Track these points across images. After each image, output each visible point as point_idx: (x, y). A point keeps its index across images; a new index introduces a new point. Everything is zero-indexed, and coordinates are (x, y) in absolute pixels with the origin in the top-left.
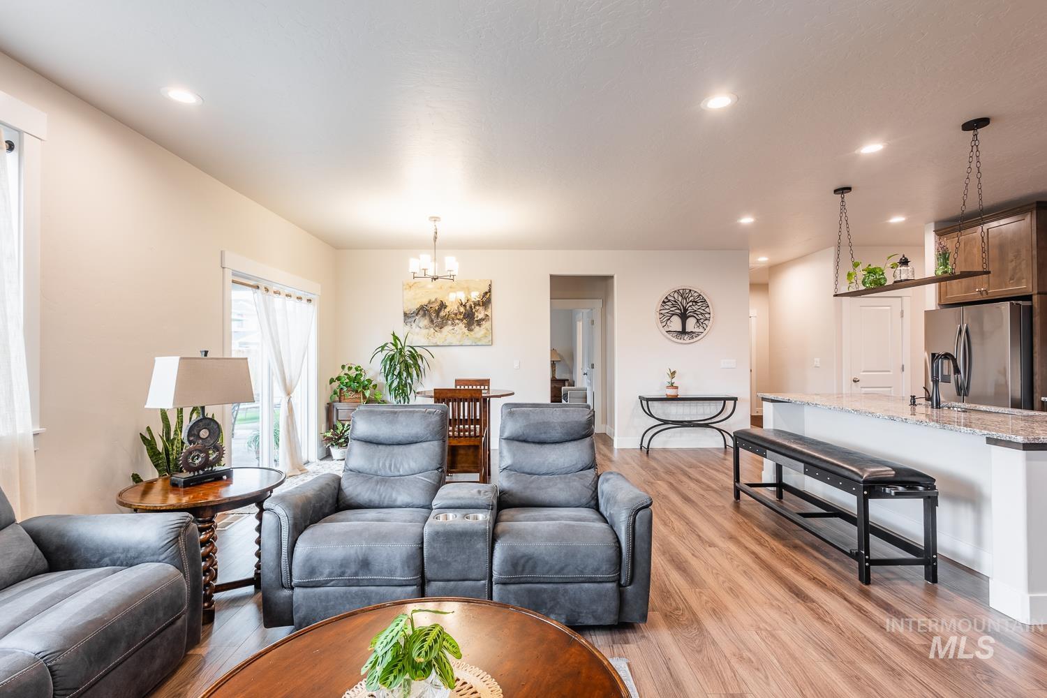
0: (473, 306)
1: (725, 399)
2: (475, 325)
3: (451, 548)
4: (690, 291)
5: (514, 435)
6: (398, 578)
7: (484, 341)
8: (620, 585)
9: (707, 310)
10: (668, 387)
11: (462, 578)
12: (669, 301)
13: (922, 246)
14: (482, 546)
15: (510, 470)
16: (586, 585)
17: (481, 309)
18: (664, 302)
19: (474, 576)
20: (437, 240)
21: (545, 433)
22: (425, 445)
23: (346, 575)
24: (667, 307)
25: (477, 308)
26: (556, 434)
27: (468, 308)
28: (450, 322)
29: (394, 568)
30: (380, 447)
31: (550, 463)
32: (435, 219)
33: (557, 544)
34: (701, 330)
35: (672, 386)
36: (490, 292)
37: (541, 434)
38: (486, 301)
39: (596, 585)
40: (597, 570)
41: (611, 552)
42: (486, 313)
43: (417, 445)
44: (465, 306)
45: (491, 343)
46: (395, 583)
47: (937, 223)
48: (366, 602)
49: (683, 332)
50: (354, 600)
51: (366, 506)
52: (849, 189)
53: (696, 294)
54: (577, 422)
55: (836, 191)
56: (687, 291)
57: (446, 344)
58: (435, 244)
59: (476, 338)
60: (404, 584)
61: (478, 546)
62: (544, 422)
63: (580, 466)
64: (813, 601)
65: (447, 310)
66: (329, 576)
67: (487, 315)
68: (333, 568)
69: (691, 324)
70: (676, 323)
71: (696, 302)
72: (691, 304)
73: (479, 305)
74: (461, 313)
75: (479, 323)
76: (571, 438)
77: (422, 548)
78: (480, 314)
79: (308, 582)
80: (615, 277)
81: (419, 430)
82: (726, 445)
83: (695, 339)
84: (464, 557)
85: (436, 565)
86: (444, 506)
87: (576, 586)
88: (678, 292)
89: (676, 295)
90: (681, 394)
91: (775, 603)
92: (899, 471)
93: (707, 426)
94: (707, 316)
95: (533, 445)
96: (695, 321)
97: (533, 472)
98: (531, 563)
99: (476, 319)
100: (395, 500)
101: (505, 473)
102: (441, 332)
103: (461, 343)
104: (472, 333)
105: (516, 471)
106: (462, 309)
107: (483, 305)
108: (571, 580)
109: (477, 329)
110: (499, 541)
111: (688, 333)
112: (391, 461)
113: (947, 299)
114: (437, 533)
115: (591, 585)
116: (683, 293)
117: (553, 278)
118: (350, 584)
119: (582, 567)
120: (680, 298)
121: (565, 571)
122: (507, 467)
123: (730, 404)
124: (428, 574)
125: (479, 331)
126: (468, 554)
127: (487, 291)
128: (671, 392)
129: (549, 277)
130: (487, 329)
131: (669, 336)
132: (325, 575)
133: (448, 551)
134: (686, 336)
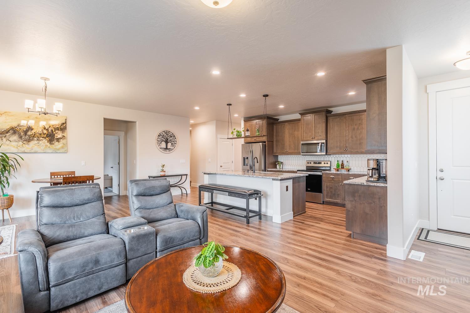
0: (54, 130)
1: (182, 175)
2: (55, 141)
3: (140, 242)
4: (169, 131)
5: (140, 194)
6: (115, 263)
7: (61, 151)
8: (200, 240)
9: (175, 140)
10: (161, 172)
11: (145, 254)
12: (161, 135)
13: (241, 124)
14: (153, 238)
15: (140, 209)
16: (190, 242)
17: (59, 132)
18: (159, 135)
19: (150, 252)
20: (47, 91)
21: (153, 191)
22: (93, 204)
23: (86, 270)
24: (160, 138)
25: (57, 131)
26: (158, 191)
27: (50, 131)
28: (36, 139)
29: (113, 259)
30: (65, 208)
31: (157, 203)
32: (46, 79)
33: (180, 230)
34: (173, 148)
35: (163, 171)
36: (66, 123)
37: (152, 191)
38: (63, 128)
39: (193, 242)
40: (194, 236)
41: (198, 228)
42: (63, 135)
43: (88, 204)
44: (47, 130)
45: (66, 152)
46: (114, 266)
47: (244, 118)
48: (98, 280)
49: (166, 148)
50: (91, 282)
51: (65, 240)
52: (231, 105)
53: (171, 133)
54: (165, 185)
55: (227, 105)
56: (168, 132)
57: (33, 151)
58: (45, 93)
59: (57, 149)
60: (118, 264)
61: (152, 238)
62: (152, 187)
63: (168, 203)
64: (240, 232)
65: (33, 131)
66: (74, 275)
67: (64, 136)
68: (78, 269)
69: (169, 145)
70: (163, 145)
71: (171, 136)
72: (169, 137)
73: (58, 130)
74: (44, 134)
75: (58, 140)
76: (163, 192)
77: (125, 246)
78: (59, 135)
79: (63, 281)
80: (137, 123)
81: (89, 196)
82: (182, 193)
83: (171, 152)
84: (145, 245)
85: (133, 252)
86: (125, 227)
87: (187, 244)
88: (164, 131)
89: (164, 133)
90: (167, 174)
91: (232, 235)
92: (255, 191)
93: (176, 186)
94: (175, 142)
95: (148, 197)
96: (171, 144)
97: (150, 208)
98: (172, 239)
99: (56, 138)
100: (84, 233)
101: (138, 210)
102: (28, 144)
103: (45, 151)
104: (53, 146)
105: (142, 209)
106: (45, 132)
107: (61, 130)
108: (186, 242)
109: (57, 143)
110: (159, 235)
111: (168, 149)
112: (74, 214)
113: (246, 141)
114: (133, 237)
115: (192, 242)
116: (167, 132)
117: (105, 120)
118: (88, 274)
119: (189, 236)
120: (165, 135)
121: (184, 239)
122: (139, 208)
123: (184, 177)
124: (129, 257)
125: (57, 145)
126: (147, 243)
127: (64, 122)
128: (162, 174)
129: (103, 118)
130: (64, 144)
131: (161, 150)
132: (73, 275)
133: (138, 244)
134: (168, 150)
